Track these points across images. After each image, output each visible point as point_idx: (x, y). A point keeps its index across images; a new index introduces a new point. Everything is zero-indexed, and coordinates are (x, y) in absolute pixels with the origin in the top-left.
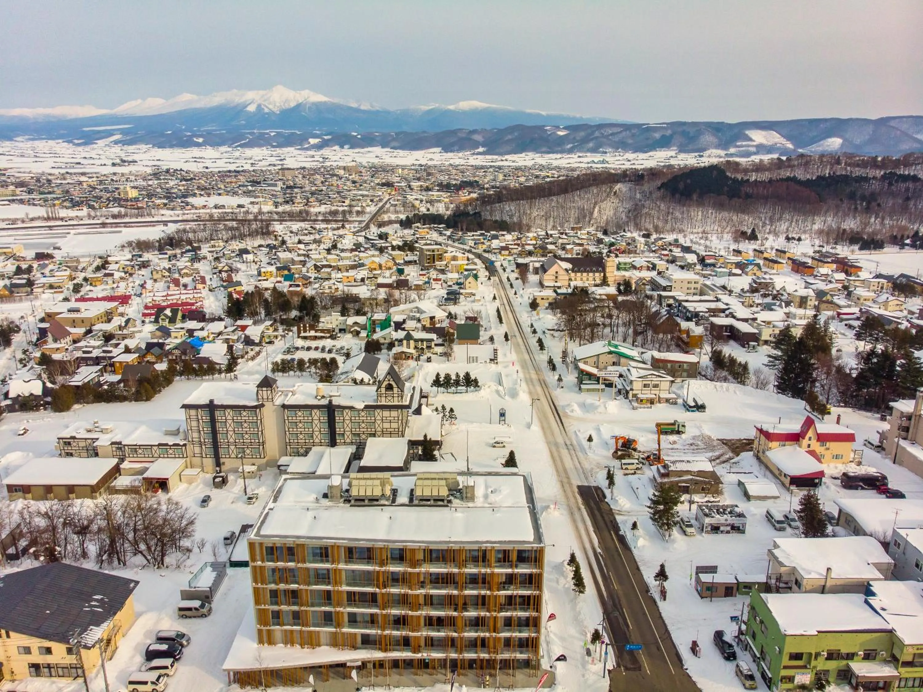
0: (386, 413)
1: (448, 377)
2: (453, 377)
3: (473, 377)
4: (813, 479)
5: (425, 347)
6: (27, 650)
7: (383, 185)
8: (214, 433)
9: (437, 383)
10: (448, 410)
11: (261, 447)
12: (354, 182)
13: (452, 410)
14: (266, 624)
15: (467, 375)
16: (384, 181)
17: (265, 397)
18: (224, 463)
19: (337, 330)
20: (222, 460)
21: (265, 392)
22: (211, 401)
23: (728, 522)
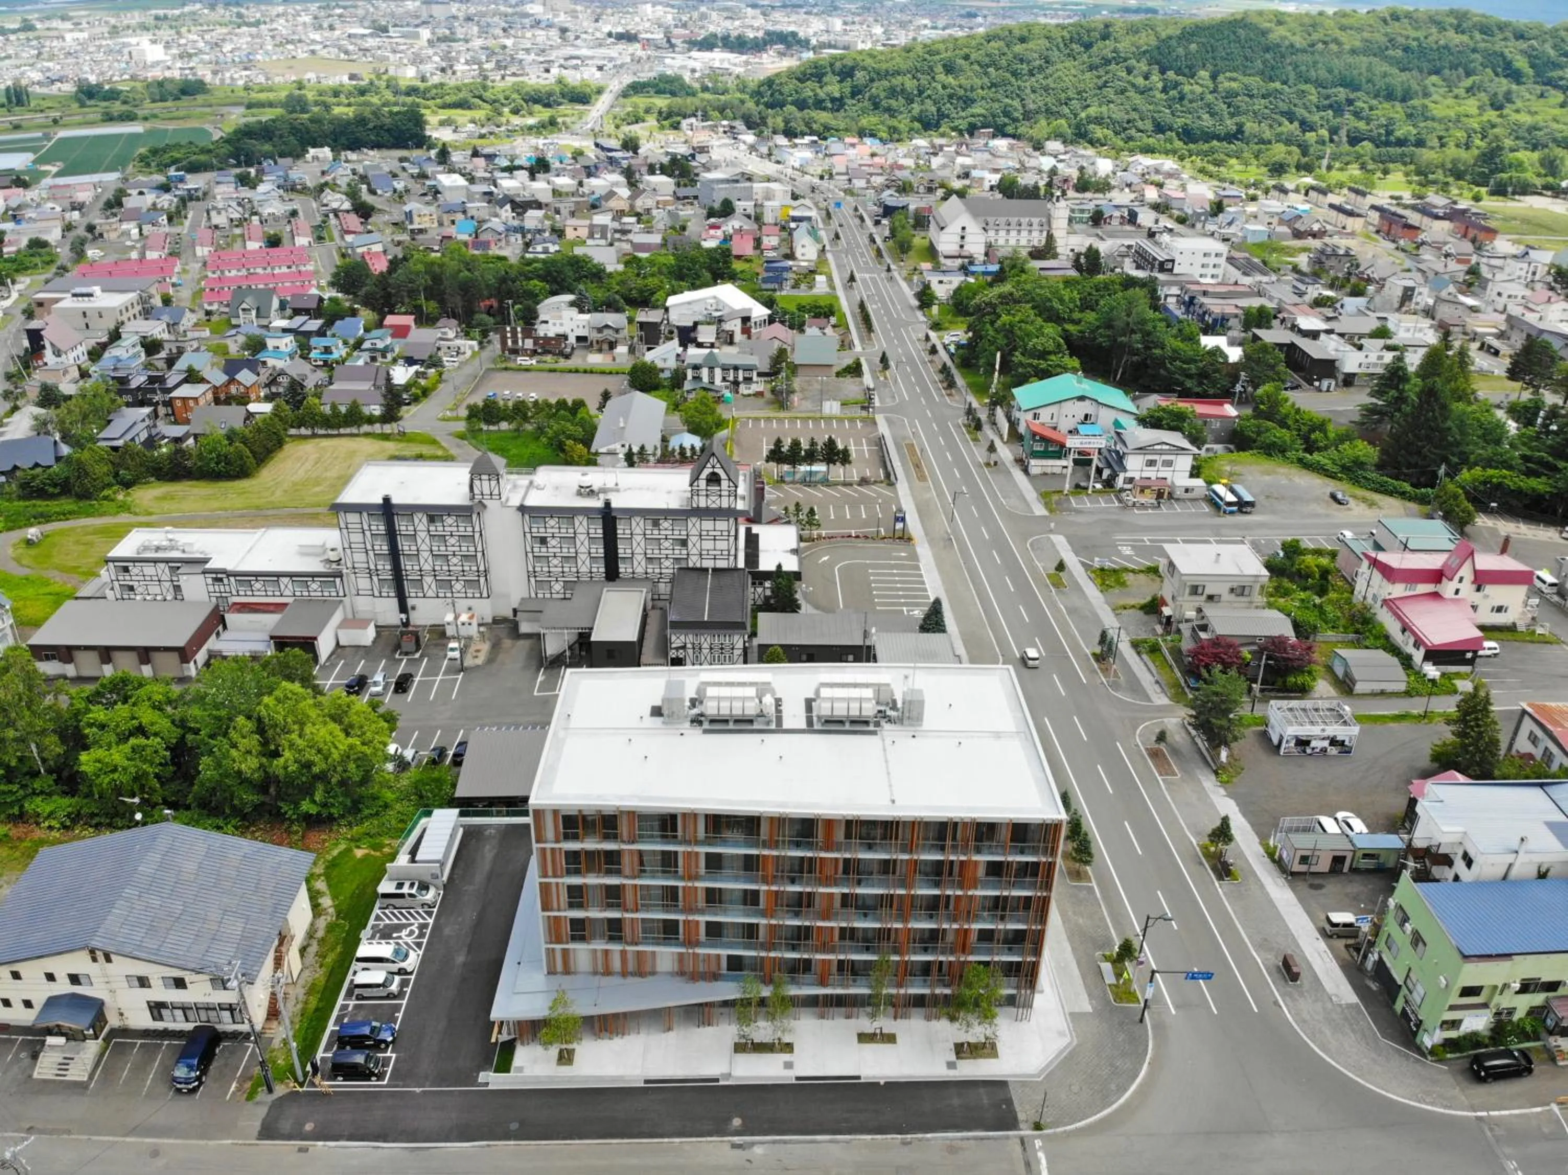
0: (708, 525)
1: (796, 444)
2: (805, 445)
3: (840, 446)
4: (1464, 652)
5: (741, 379)
6: (143, 982)
7: (621, 37)
8: (395, 554)
9: (776, 455)
10: (806, 510)
11: (482, 580)
12: (564, 31)
13: (812, 512)
14: (559, 941)
15: (831, 443)
16: (620, 30)
17: (486, 491)
18: (413, 608)
19: (572, 340)
20: (410, 602)
21: (486, 484)
22: (387, 500)
23: (1326, 734)
